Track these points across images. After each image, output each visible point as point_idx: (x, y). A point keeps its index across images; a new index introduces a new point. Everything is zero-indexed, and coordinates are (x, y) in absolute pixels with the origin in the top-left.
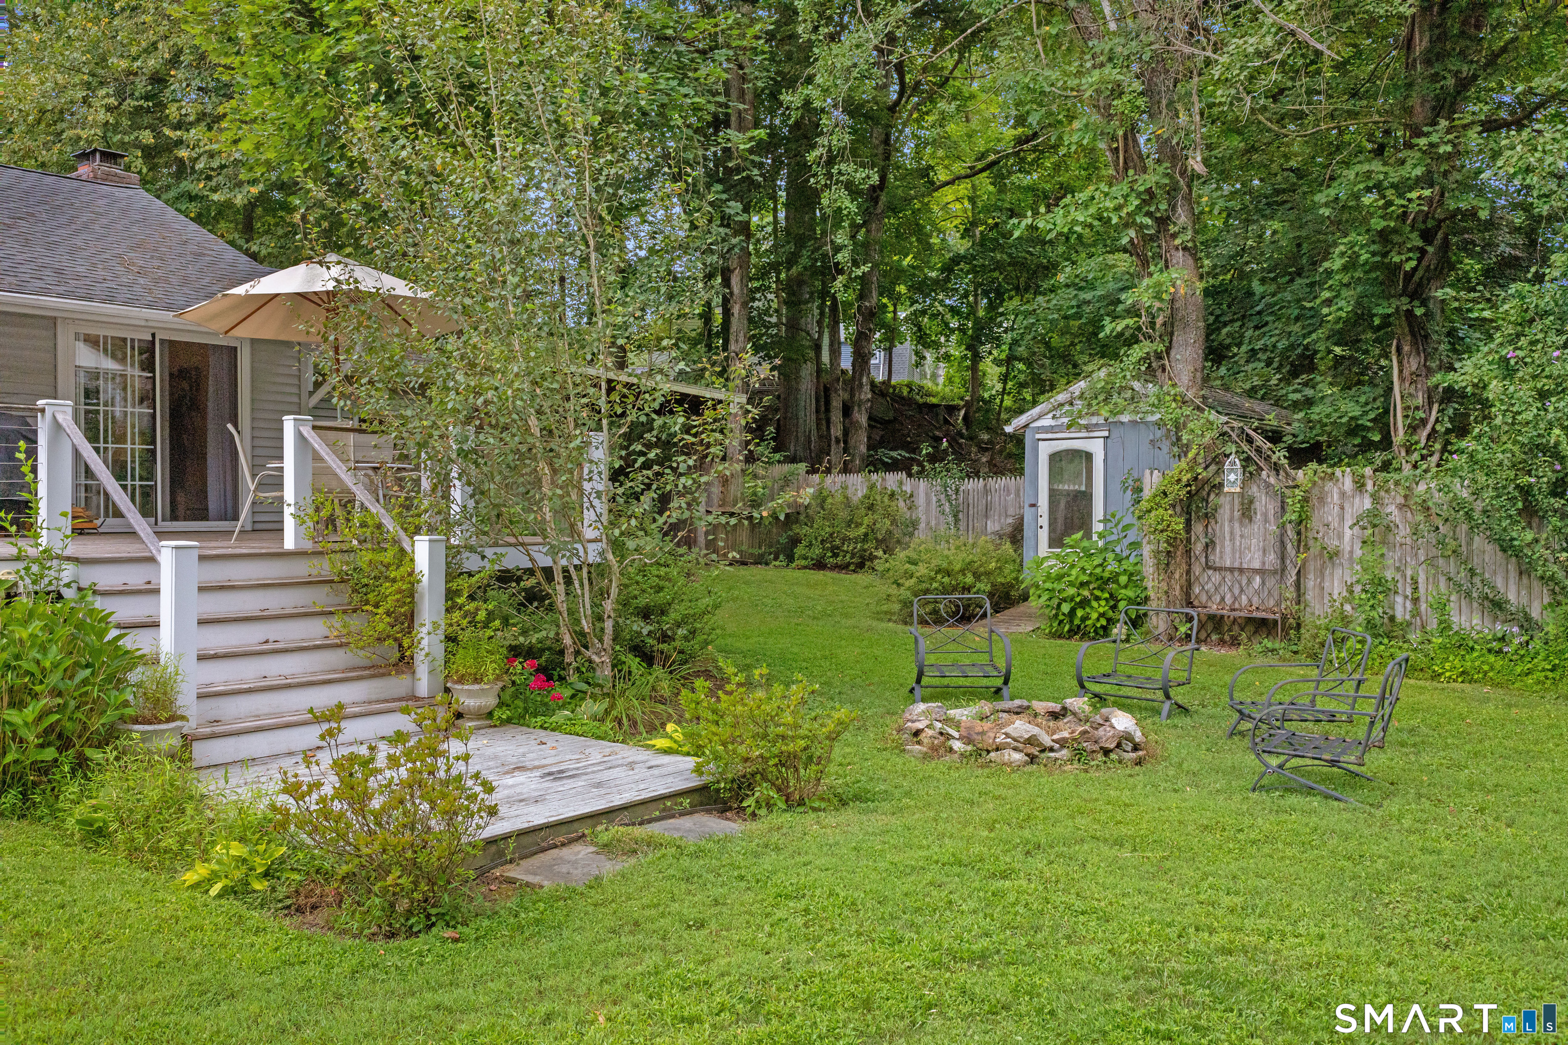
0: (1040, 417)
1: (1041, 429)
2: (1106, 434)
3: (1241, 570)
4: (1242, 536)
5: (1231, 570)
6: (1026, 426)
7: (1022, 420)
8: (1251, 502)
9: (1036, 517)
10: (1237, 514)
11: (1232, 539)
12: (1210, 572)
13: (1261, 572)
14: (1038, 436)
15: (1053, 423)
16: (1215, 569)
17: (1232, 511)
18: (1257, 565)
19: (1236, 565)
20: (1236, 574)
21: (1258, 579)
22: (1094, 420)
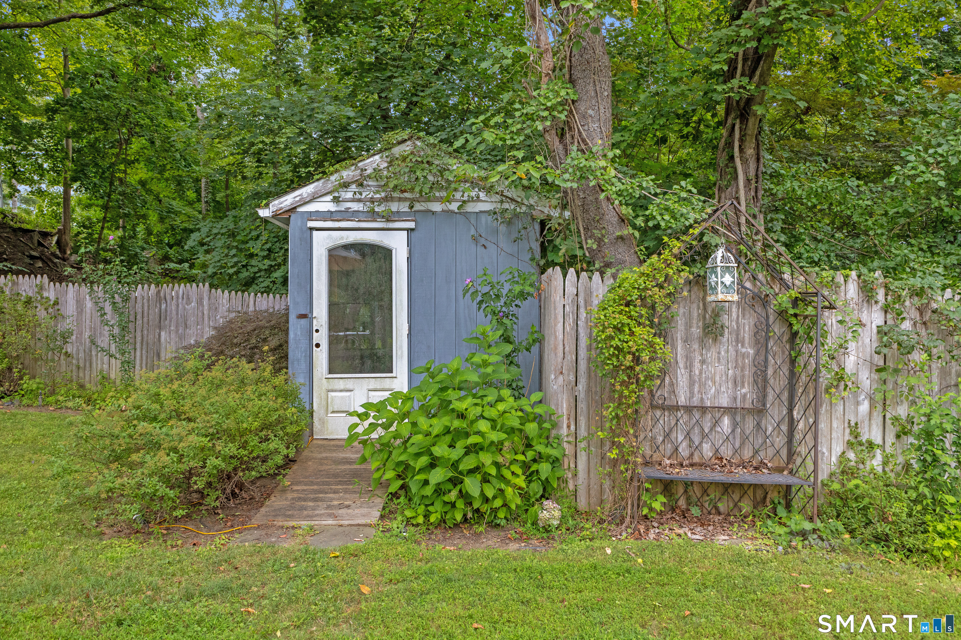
0: (313, 199)
1: (313, 215)
2: (412, 225)
3: (703, 409)
4: (703, 362)
5: (689, 409)
6: (293, 210)
7: (288, 200)
8: (716, 315)
9: (310, 332)
10: (696, 331)
11: (689, 367)
12: (658, 413)
13: (730, 411)
14: (311, 224)
15: (332, 207)
16: (663, 408)
17: (688, 326)
18: (724, 401)
19: (696, 401)
20: (697, 415)
21: (726, 421)
22: (394, 207)
